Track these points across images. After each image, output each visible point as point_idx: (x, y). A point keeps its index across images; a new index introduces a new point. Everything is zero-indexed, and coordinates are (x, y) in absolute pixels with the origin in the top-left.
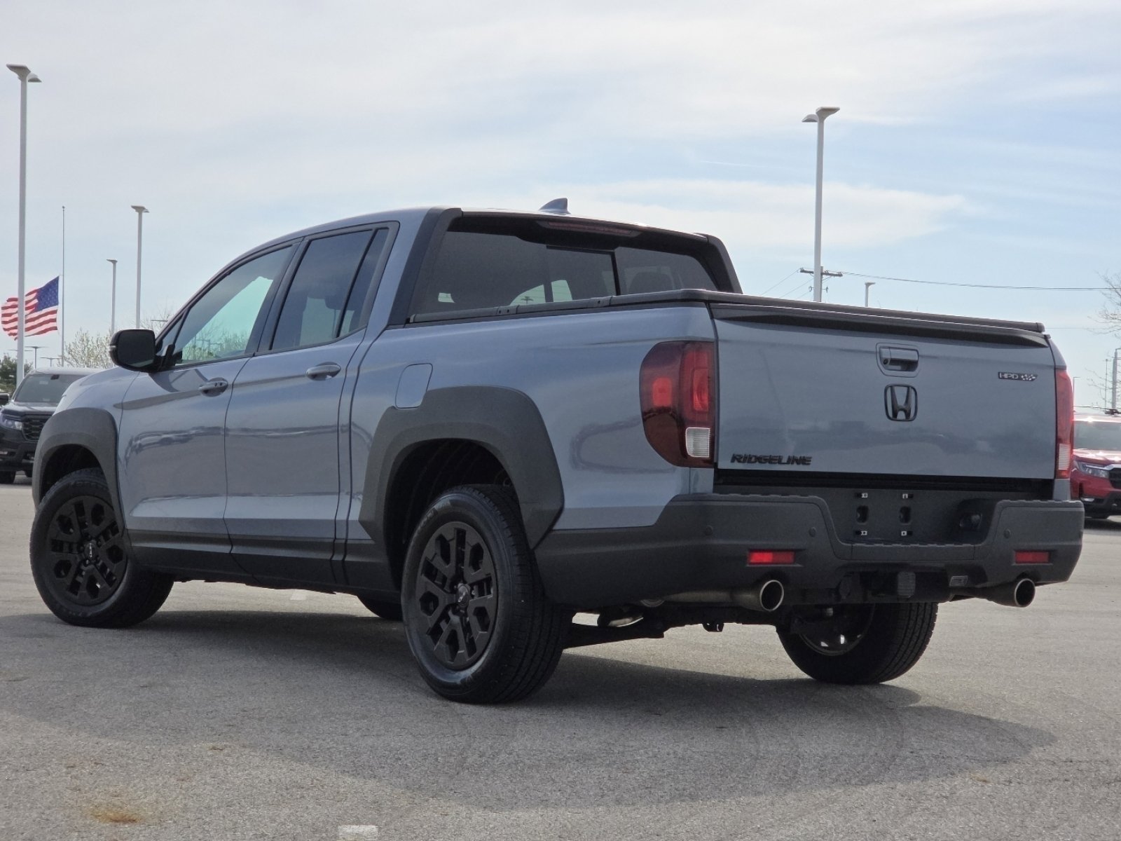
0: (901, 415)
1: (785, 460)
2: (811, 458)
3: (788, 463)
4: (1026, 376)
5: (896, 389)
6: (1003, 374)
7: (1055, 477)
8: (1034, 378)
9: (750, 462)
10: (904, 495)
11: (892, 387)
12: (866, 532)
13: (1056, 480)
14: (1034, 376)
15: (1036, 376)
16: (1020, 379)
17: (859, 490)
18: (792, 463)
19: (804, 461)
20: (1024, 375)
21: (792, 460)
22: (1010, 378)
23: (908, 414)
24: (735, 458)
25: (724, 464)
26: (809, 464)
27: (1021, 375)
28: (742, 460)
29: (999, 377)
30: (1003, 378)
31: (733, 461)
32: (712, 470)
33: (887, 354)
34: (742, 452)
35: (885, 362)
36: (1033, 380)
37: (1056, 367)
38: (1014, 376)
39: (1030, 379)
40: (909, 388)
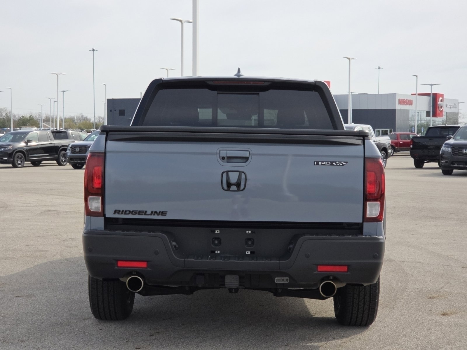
0: (234, 188)
1: (148, 213)
2: (167, 212)
3: (151, 214)
4: (337, 163)
5: (230, 173)
6: (318, 162)
7: (363, 221)
8: (344, 164)
9: (125, 214)
10: (247, 232)
11: (227, 172)
12: (219, 251)
13: (364, 223)
14: (344, 162)
15: (346, 163)
16: (332, 164)
17: (213, 229)
18: (154, 215)
19: (163, 213)
20: (335, 162)
21: (153, 213)
22: (324, 165)
23: (238, 187)
24: (116, 212)
25: (109, 214)
26: (166, 215)
27: (333, 162)
28: (120, 213)
29: (315, 165)
30: (318, 164)
31: (114, 213)
32: (103, 218)
33: (224, 154)
34: (121, 209)
35: (223, 158)
36: (343, 165)
37: (366, 157)
38: (327, 163)
39: (341, 165)
40: (240, 172)
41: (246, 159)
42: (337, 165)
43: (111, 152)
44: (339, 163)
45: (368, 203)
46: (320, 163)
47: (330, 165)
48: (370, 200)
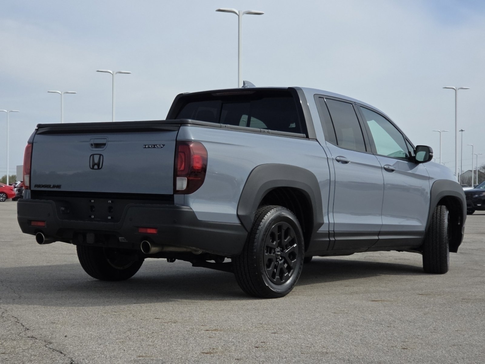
0: (96, 167)
1: (52, 186)
2: (61, 185)
5: (95, 156)
6: (145, 145)
7: (174, 194)
8: (162, 146)
9: (40, 187)
10: (109, 201)
11: (93, 155)
12: (93, 216)
13: (175, 195)
14: (162, 145)
16: (154, 147)
17: (90, 199)
18: (54, 188)
19: (59, 186)
20: (157, 145)
21: (54, 186)
22: (149, 147)
23: (99, 166)
24: (36, 186)
25: (33, 188)
26: (60, 188)
27: (155, 145)
28: (38, 186)
30: (145, 147)
32: (30, 191)
33: (92, 142)
34: (38, 184)
35: (92, 145)
36: (161, 147)
37: (177, 140)
38: (152, 146)
39: (160, 147)
40: (100, 155)
41: (104, 144)
42: (157, 148)
43: (35, 142)
44: (159, 146)
45: (178, 178)
46: (147, 146)
47: (153, 148)
48: (179, 176)
